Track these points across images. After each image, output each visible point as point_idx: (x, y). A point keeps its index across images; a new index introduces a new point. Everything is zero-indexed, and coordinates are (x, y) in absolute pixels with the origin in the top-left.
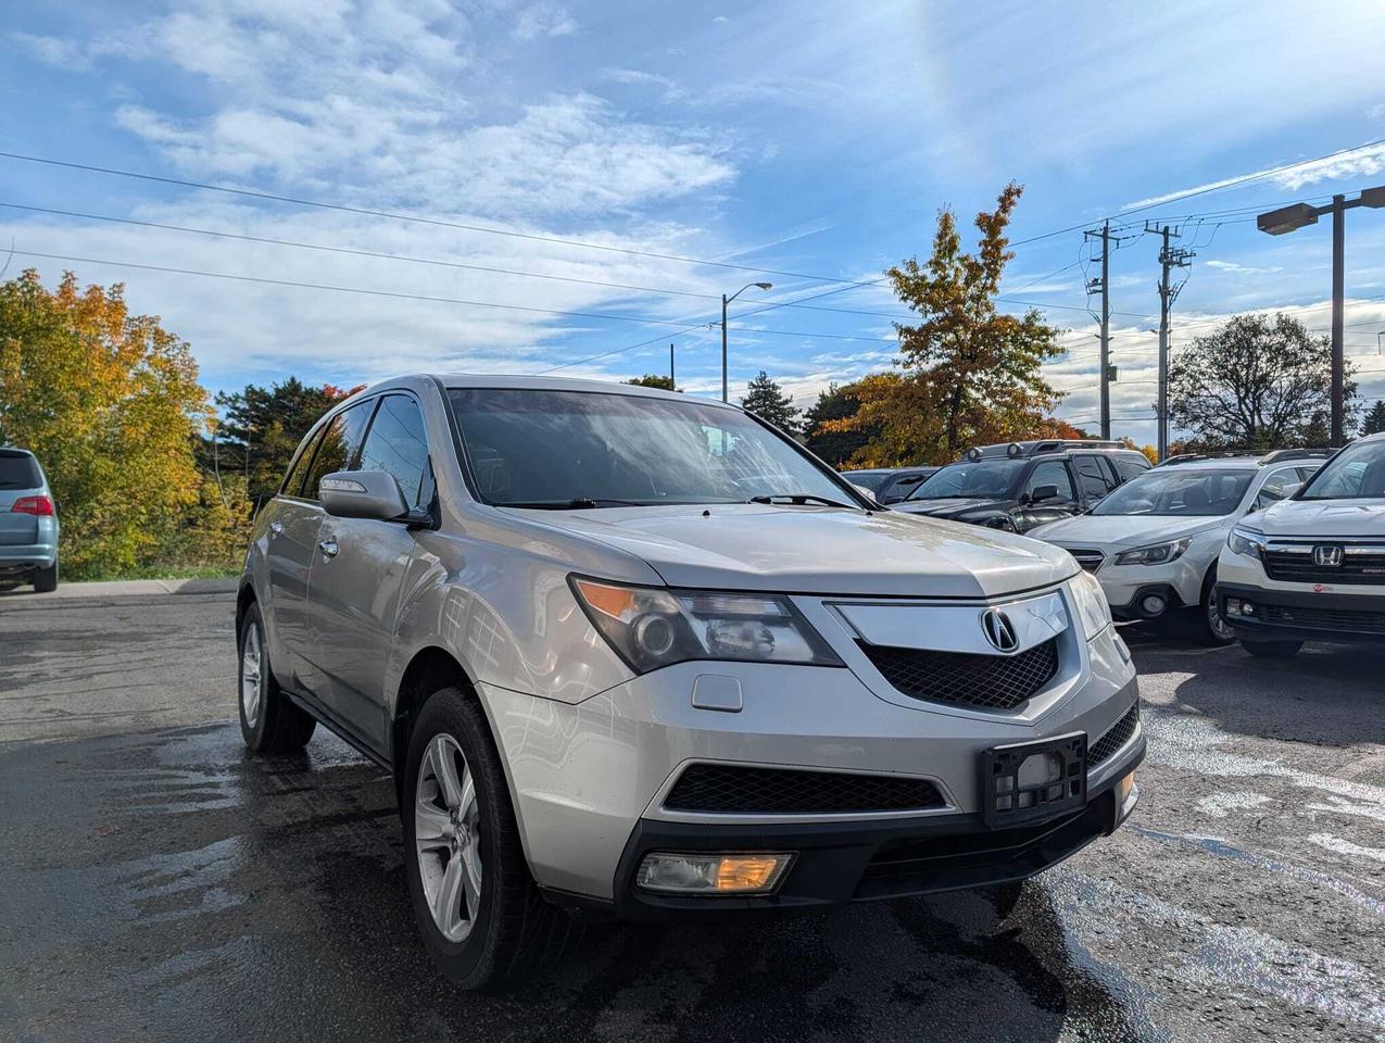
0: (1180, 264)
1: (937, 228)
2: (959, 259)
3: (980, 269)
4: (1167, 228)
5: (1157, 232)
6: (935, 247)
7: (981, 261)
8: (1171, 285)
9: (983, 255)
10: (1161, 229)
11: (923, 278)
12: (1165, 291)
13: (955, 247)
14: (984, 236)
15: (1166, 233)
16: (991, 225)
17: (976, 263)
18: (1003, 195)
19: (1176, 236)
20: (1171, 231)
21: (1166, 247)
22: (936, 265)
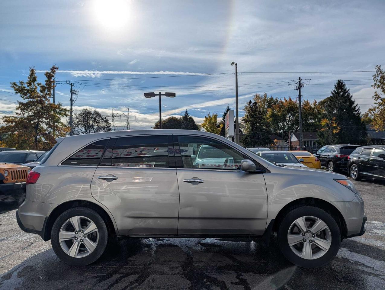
0: (75, 94)
1: (29, 72)
2: (37, 84)
3: (45, 88)
4: (72, 84)
5: (69, 84)
6: (28, 78)
7: (45, 86)
8: (73, 99)
9: (46, 84)
10: (70, 83)
11: (24, 87)
12: (71, 100)
13: (36, 80)
14: (47, 79)
15: (71, 84)
16: (49, 76)
17: (44, 86)
18: (52, 68)
19: (73, 86)
20: (73, 84)
21: (71, 89)
22: (30, 84)
